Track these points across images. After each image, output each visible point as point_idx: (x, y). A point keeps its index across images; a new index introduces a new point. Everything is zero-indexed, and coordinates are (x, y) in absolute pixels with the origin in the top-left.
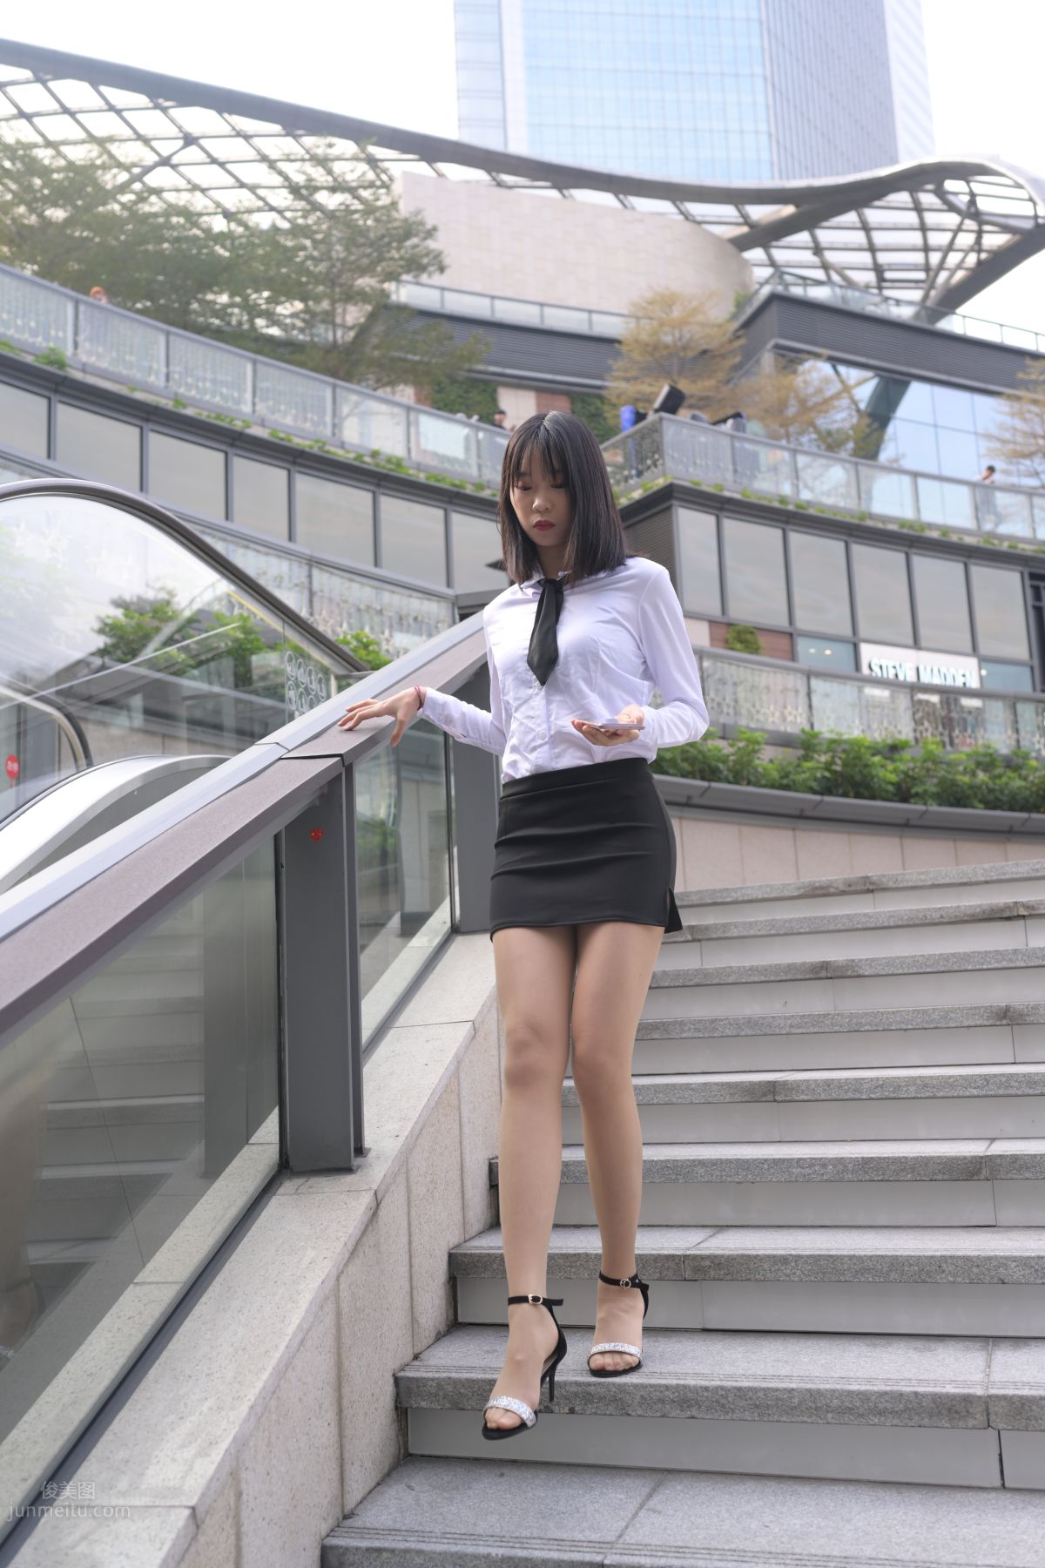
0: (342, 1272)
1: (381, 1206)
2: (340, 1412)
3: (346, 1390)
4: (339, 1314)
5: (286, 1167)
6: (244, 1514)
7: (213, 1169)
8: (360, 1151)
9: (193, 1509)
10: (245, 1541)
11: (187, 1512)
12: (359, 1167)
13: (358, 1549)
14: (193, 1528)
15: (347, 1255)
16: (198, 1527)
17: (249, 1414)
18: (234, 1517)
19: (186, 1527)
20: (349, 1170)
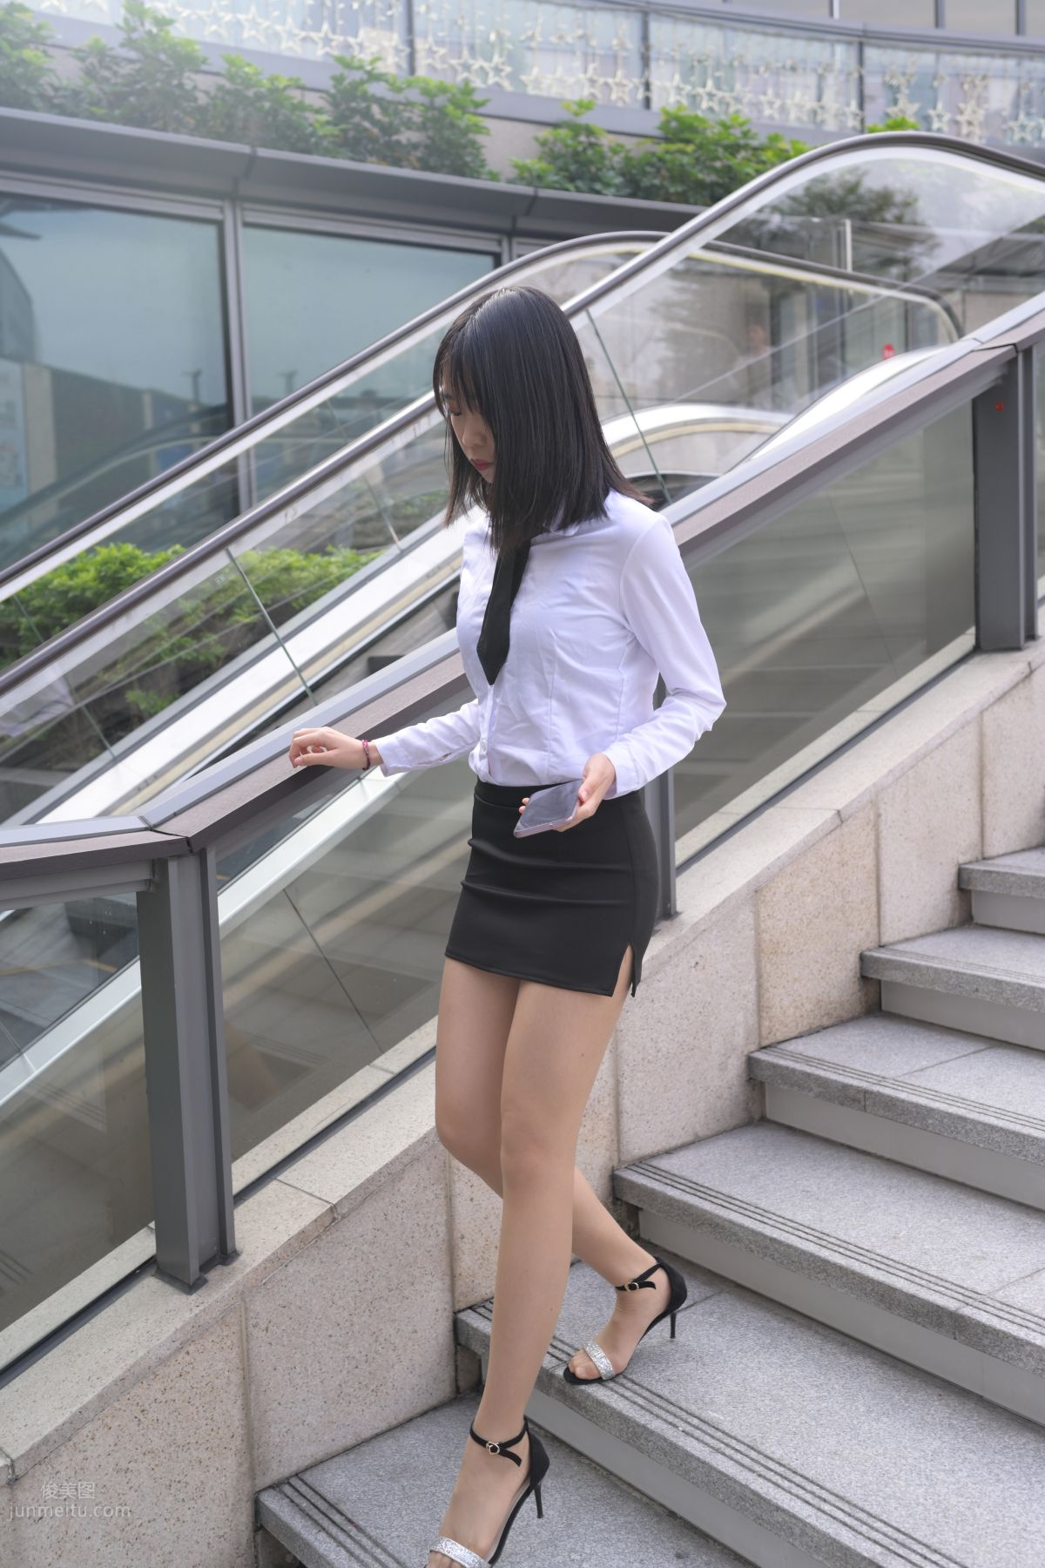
0: (987, 709)
1: (1036, 673)
2: (981, 796)
3: (988, 783)
4: (981, 736)
5: (978, 649)
6: (882, 827)
7: (931, 650)
8: (1031, 636)
9: (839, 812)
10: (883, 843)
11: (834, 812)
12: (1027, 648)
13: (978, 871)
14: (838, 821)
15: (992, 700)
16: (842, 822)
17: (888, 774)
18: (874, 826)
19: (831, 819)
20: (1018, 649)
